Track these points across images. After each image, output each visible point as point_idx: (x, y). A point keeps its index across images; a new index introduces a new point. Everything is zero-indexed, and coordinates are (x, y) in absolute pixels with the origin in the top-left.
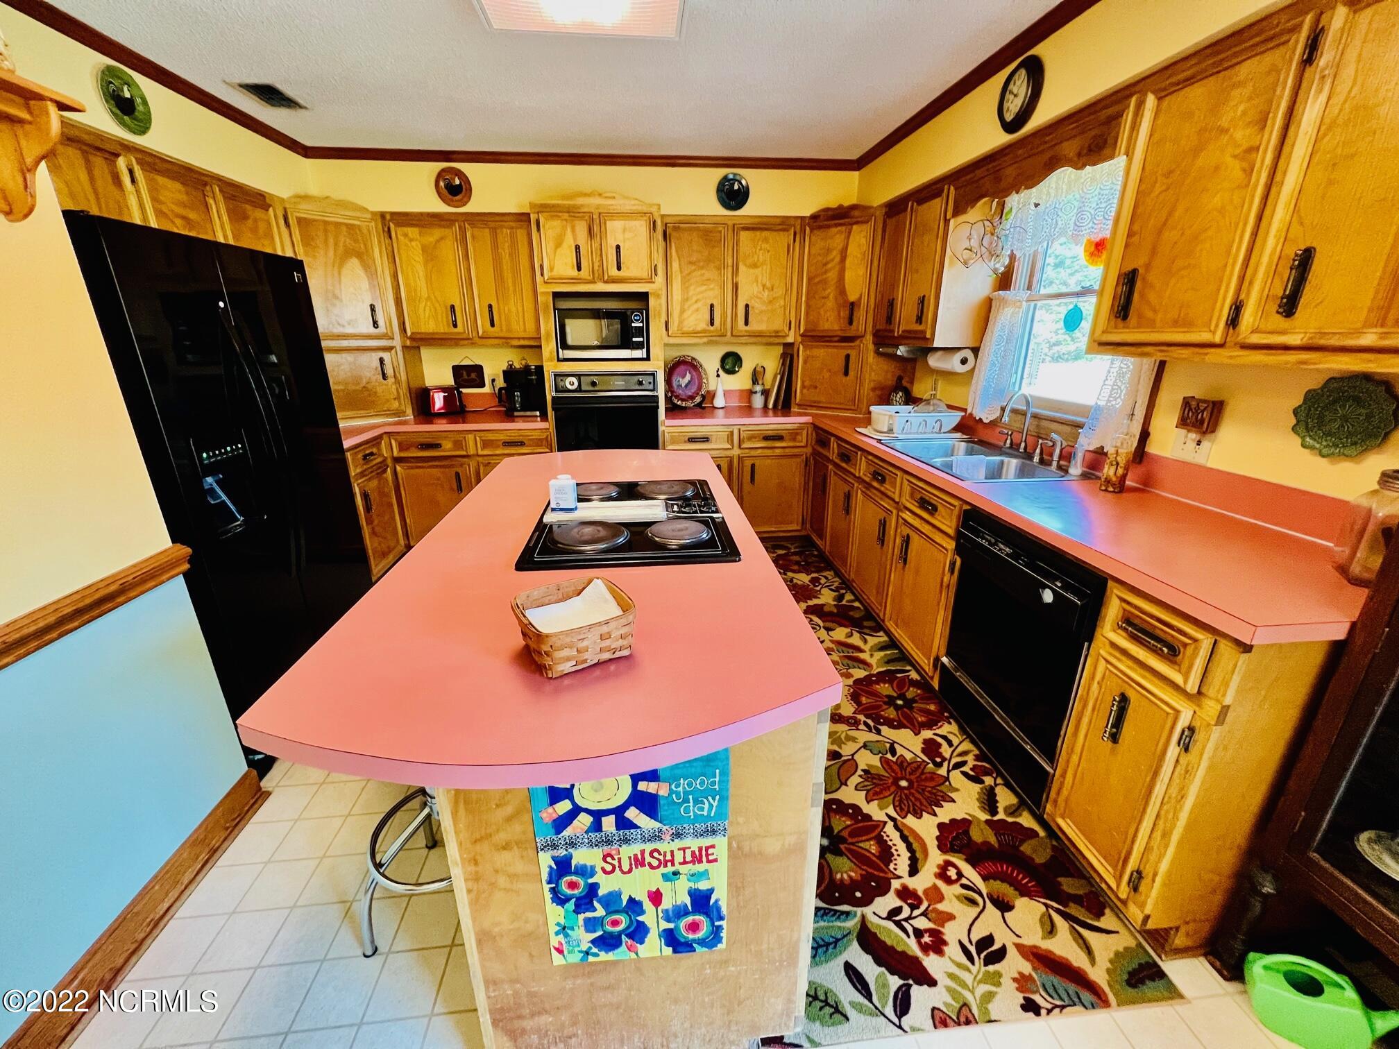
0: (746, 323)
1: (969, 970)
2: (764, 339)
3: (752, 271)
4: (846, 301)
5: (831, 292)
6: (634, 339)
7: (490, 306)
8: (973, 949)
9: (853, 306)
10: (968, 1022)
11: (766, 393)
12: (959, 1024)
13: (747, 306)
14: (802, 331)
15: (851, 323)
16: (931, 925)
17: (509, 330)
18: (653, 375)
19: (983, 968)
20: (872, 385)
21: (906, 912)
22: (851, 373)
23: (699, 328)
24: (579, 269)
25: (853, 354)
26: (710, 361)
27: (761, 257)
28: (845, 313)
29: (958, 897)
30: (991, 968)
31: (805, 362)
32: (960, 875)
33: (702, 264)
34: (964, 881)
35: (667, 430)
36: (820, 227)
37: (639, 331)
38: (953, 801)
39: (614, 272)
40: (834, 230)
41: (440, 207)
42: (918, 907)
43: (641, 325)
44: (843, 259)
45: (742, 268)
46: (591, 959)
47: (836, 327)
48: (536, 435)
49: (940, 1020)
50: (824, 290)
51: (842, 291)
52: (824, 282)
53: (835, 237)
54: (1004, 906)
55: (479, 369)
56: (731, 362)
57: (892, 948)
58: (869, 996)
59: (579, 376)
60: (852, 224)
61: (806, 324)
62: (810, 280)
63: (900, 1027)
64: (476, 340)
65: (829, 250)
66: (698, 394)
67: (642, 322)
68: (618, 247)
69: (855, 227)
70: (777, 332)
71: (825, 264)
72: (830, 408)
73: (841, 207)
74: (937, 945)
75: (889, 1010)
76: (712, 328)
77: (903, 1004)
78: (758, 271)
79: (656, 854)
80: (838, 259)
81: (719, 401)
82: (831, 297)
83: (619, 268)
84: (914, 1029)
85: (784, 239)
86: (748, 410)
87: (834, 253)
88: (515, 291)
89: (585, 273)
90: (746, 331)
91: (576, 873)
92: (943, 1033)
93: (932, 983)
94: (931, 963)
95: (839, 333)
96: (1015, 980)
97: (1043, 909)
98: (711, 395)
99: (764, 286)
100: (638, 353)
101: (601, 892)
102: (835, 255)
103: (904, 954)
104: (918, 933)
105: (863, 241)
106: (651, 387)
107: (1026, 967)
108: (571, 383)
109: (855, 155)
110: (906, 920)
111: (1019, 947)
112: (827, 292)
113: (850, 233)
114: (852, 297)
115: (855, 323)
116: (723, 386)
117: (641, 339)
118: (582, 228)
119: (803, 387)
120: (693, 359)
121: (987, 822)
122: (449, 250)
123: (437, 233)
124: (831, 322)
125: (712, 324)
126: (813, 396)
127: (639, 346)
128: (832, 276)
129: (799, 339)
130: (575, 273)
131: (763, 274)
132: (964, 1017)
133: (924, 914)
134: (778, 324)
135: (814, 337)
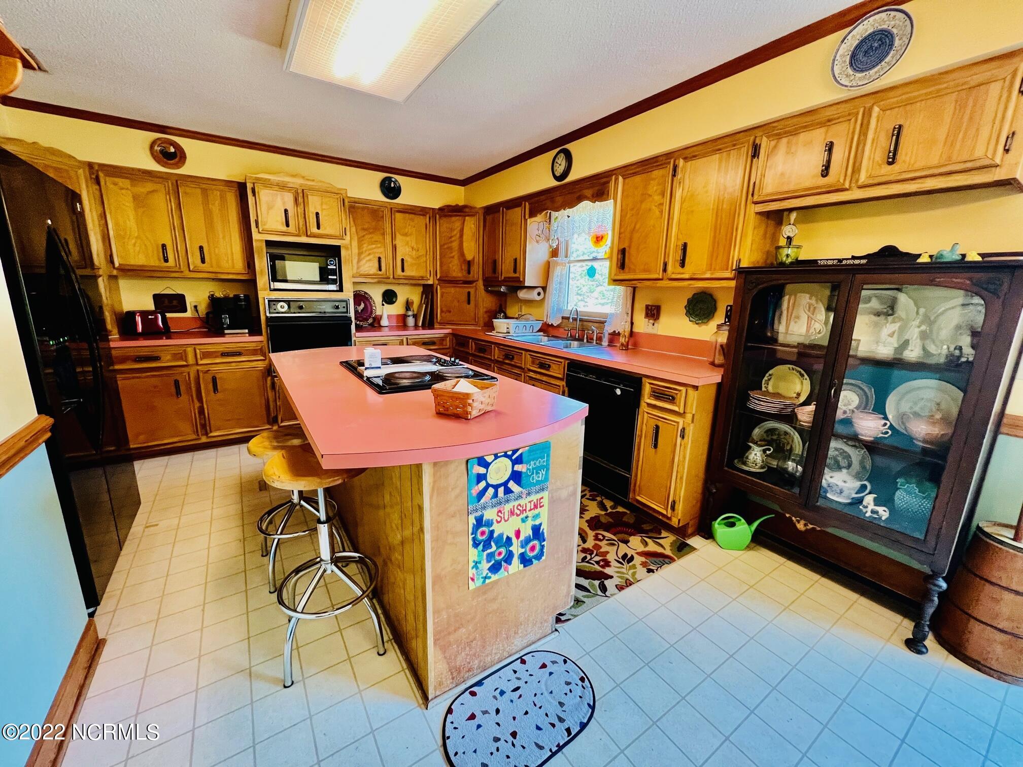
0: (403, 270)
1: (623, 568)
2: (412, 282)
3: (404, 238)
4: (465, 260)
5: (455, 254)
6: (330, 277)
7: (201, 248)
8: (621, 560)
9: (469, 264)
10: (631, 585)
11: (415, 316)
12: (628, 586)
13: (403, 260)
14: (438, 277)
15: (469, 273)
16: (601, 558)
18: (346, 302)
19: (628, 565)
20: (485, 310)
21: (589, 557)
22: (472, 302)
23: (371, 272)
24: (288, 225)
25: (472, 291)
26: (376, 295)
27: (410, 230)
28: (465, 267)
29: (607, 544)
30: (630, 564)
31: (442, 296)
32: (604, 537)
33: (371, 231)
34: (606, 538)
35: (357, 340)
36: (446, 216)
37: (333, 272)
39: (314, 230)
40: (454, 219)
41: (153, 166)
42: (593, 553)
43: (335, 267)
44: (461, 236)
45: (398, 236)
46: (487, 581)
47: (460, 275)
48: (252, 346)
49: (620, 588)
50: (452, 253)
51: (462, 254)
52: (450, 248)
53: (456, 222)
54: (626, 542)
55: (181, 298)
56: (389, 297)
57: (589, 572)
58: (588, 591)
59: (288, 302)
60: (466, 216)
61: (441, 272)
62: (441, 246)
63: (606, 596)
64: (187, 273)
65: (452, 230)
66: (370, 317)
67: (335, 265)
68: (317, 214)
69: (467, 218)
70: (422, 277)
71: (451, 237)
72: (461, 324)
73: (457, 205)
74: (607, 564)
75: (599, 592)
76: (380, 273)
77: (604, 589)
78: (408, 239)
79: (519, 507)
80: (458, 235)
81: (385, 322)
82: (456, 257)
83: (318, 228)
84: (612, 595)
85: (421, 221)
86: (404, 326)
87: (455, 232)
88: (224, 237)
89: (292, 228)
90: (403, 276)
91: (485, 525)
92: (624, 592)
93: (612, 577)
94: (607, 571)
95: (462, 279)
96: (641, 564)
97: (640, 538)
98: (379, 318)
99: (413, 248)
100: (333, 287)
101: (495, 535)
102: (456, 232)
103: (595, 571)
104: (598, 563)
105: (473, 226)
106: (345, 310)
107: (643, 559)
108: (282, 308)
109: (461, 178)
110: (590, 559)
111: (637, 553)
112: (453, 254)
113: (464, 220)
114: (469, 257)
115: (472, 273)
116: (386, 312)
117: (335, 277)
118: (289, 198)
119: (442, 311)
120: (366, 293)
121: (605, 514)
122: (161, 202)
124: (456, 271)
125: (380, 269)
126: (448, 316)
127: (334, 282)
128: (455, 245)
129: (437, 282)
130: (284, 228)
131: (412, 240)
132: (629, 584)
133: (597, 555)
134: (421, 273)
135: (446, 280)
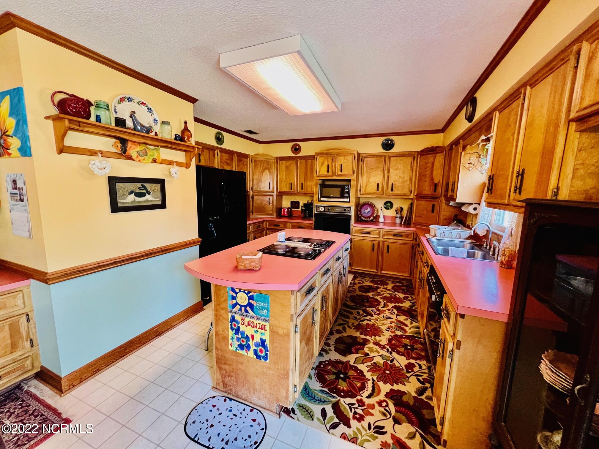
0: (392, 190)
1: (366, 431)
3: (395, 171)
4: (433, 183)
5: (428, 179)
6: (345, 195)
7: (302, 183)
8: (373, 427)
9: (436, 185)
12: (349, 441)
13: (393, 184)
14: (416, 194)
15: (435, 191)
16: (362, 413)
17: (307, 191)
18: (350, 207)
19: (372, 433)
21: (357, 406)
22: (435, 212)
23: (372, 192)
24: (328, 172)
25: (436, 204)
26: (379, 204)
27: (399, 166)
28: (433, 188)
31: (417, 207)
32: (387, 406)
33: (375, 169)
34: (387, 408)
35: (354, 228)
36: (424, 155)
37: (347, 192)
38: (405, 385)
39: (340, 173)
40: (429, 156)
41: (292, 155)
42: (362, 407)
43: (348, 190)
44: (433, 167)
45: (391, 170)
46: (237, 351)
47: (429, 193)
48: (308, 225)
49: (344, 436)
51: (432, 179)
52: (425, 176)
53: (430, 158)
54: (397, 421)
55: (298, 203)
56: (388, 205)
58: (324, 419)
59: (324, 207)
61: (418, 191)
62: (419, 174)
63: (328, 431)
64: (297, 194)
65: (427, 163)
66: (372, 216)
68: (341, 165)
69: (437, 155)
70: (406, 194)
71: (426, 168)
72: (426, 226)
73: (433, 147)
74: (360, 419)
75: (328, 426)
76: (378, 192)
77: (334, 426)
78: (397, 172)
79: (253, 323)
80: (431, 166)
81: (381, 220)
82: (428, 181)
83: (341, 171)
84: (332, 434)
85: (410, 159)
86: (394, 224)
87: (429, 165)
89: (330, 173)
90: (392, 193)
91: (235, 322)
93: (349, 426)
95: (430, 196)
97: (415, 430)
98: (377, 217)
99: (400, 177)
100: (347, 200)
101: (241, 330)
103: (346, 416)
104: (355, 413)
105: (441, 160)
106: (349, 212)
107: (390, 441)
108: (322, 209)
109: (440, 127)
110: (354, 408)
111: (392, 435)
112: (426, 179)
113: (435, 157)
114: (436, 181)
115: (437, 191)
116: (384, 213)
117: (348, 195)
118: (330, 160)
119: (416, 216)
120: (371, 203)
121: (414, 397)
122: (293, 167)
123: (290, 162)
124: (427, 190)
125: (378, 190)
126: (420, 220)
127: (347, 197)
128: (428, 173)
129: (415, 197)
130: (326, 173)
131: (400, 173)
132: (354, 440)
133: (362, 410)
134: (406, 191)
135: (420, 196)
